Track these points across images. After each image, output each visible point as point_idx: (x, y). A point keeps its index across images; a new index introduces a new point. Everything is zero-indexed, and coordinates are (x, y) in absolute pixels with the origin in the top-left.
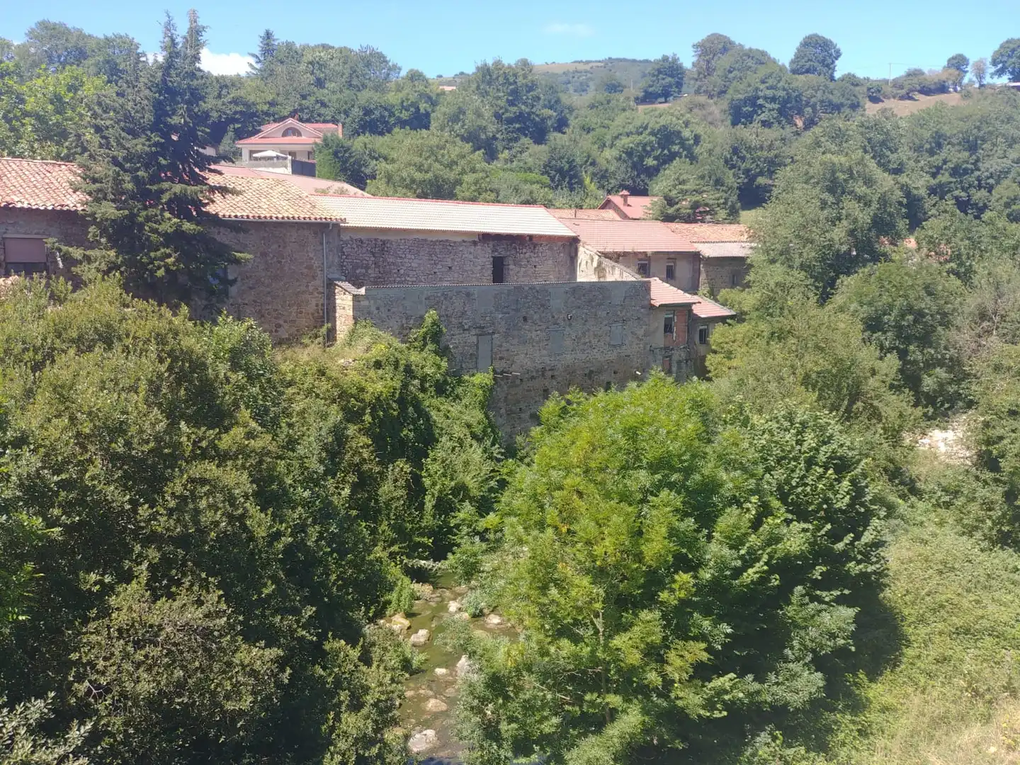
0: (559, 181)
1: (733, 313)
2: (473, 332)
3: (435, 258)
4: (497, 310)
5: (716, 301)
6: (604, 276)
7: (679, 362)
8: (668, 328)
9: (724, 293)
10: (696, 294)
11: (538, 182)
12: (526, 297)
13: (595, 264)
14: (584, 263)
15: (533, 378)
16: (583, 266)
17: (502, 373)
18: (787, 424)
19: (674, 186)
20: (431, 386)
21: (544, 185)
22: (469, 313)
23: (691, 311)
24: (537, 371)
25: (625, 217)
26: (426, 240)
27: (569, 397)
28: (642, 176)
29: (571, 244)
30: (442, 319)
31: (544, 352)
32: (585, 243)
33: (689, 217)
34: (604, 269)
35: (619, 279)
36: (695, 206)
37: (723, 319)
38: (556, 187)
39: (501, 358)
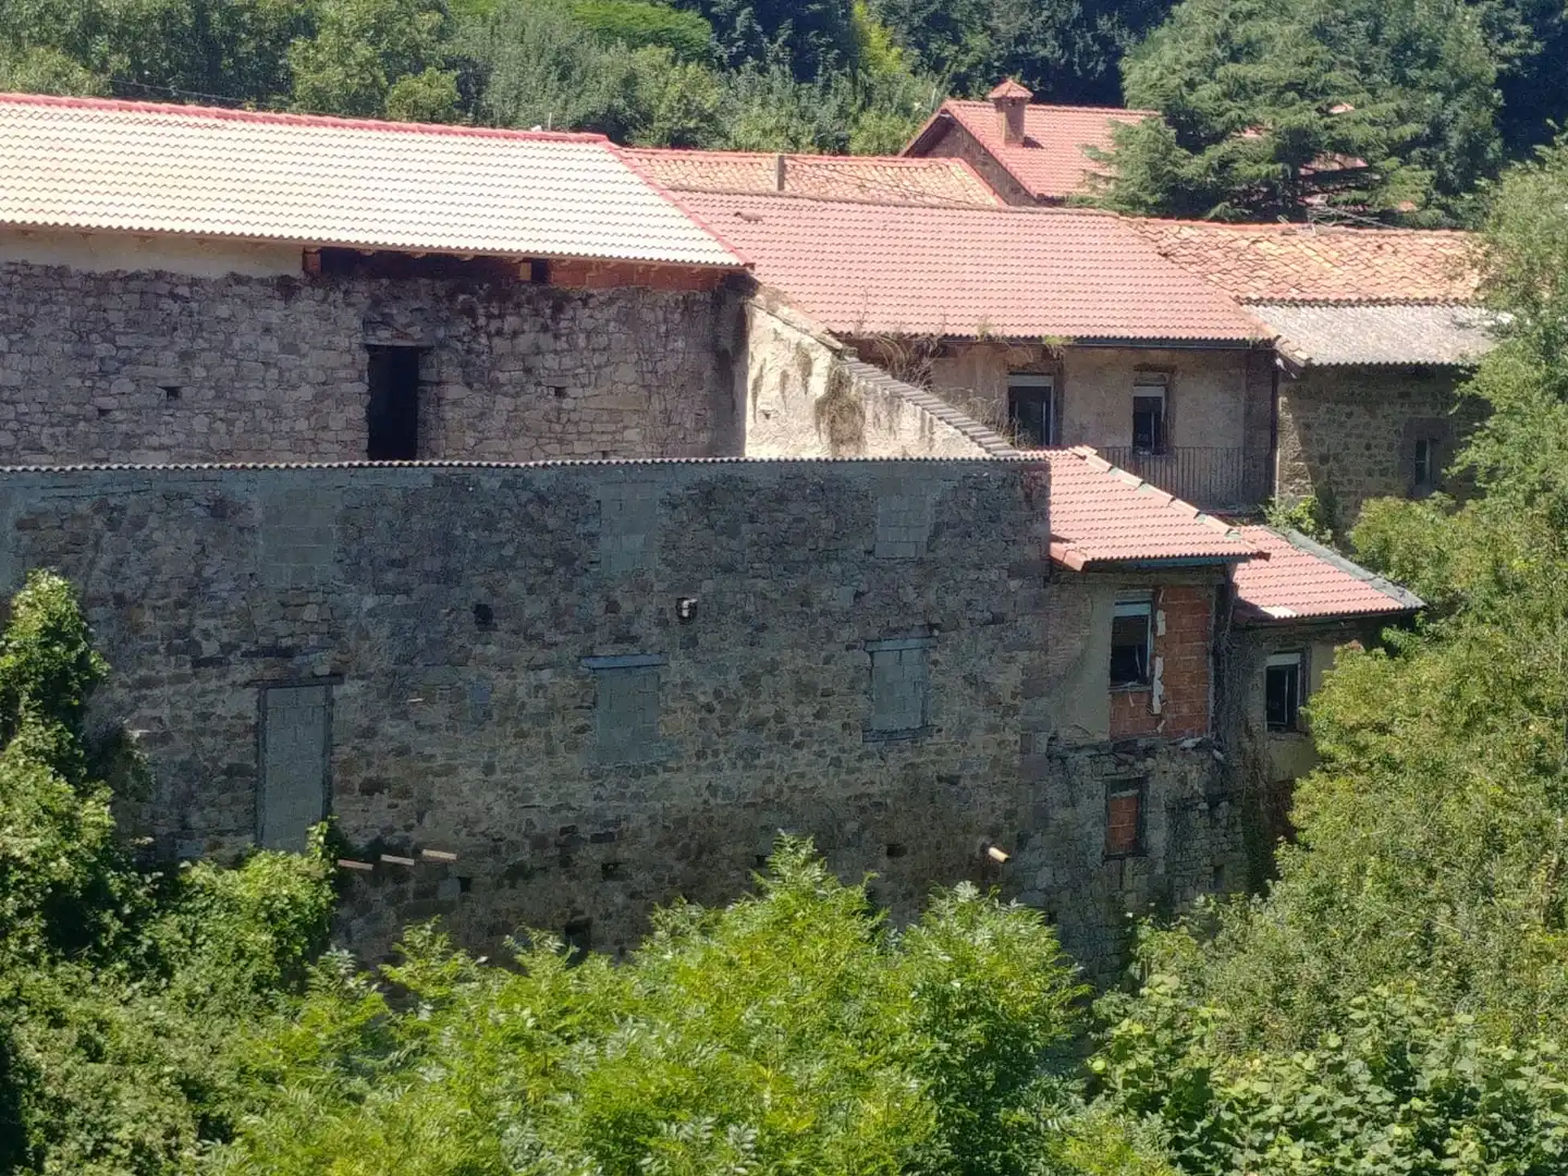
0: (749, 35)
1: (1411, 600)
2: (242, 672)
3: (102, 349)
4: (354, 575)
5: (1346, 549)
6: (857, 438)
7: (1179, 809)
8: (1128, 662)
9: (1376, 514)
10: (1259, 518)
11: (658, 39)
12: (490, 525)
13: (818, 386)
14: (772, 379)
15: (518, 873)
16: (769, 395)
17: (373, 852)
18: (1379, 1095)
19: (1209, 67)
20: (24, 913)
21: (684, 51)
22: (222, 588)
23: (1227, 589)
24: (540, 843)
25: (1013, 191)
26: (61, 273)
27: (399, 974)
28: (1103, 24)
29: (718, 301)
30: (97, 613)
31: (575, 762)
32: (777, 295)
33: (1272, 194)
34: (854, 408)
35: (918, 452)
36: (1296, 147)
37: (1366, 628)
38: (736, 62)
39: (371, 788)
